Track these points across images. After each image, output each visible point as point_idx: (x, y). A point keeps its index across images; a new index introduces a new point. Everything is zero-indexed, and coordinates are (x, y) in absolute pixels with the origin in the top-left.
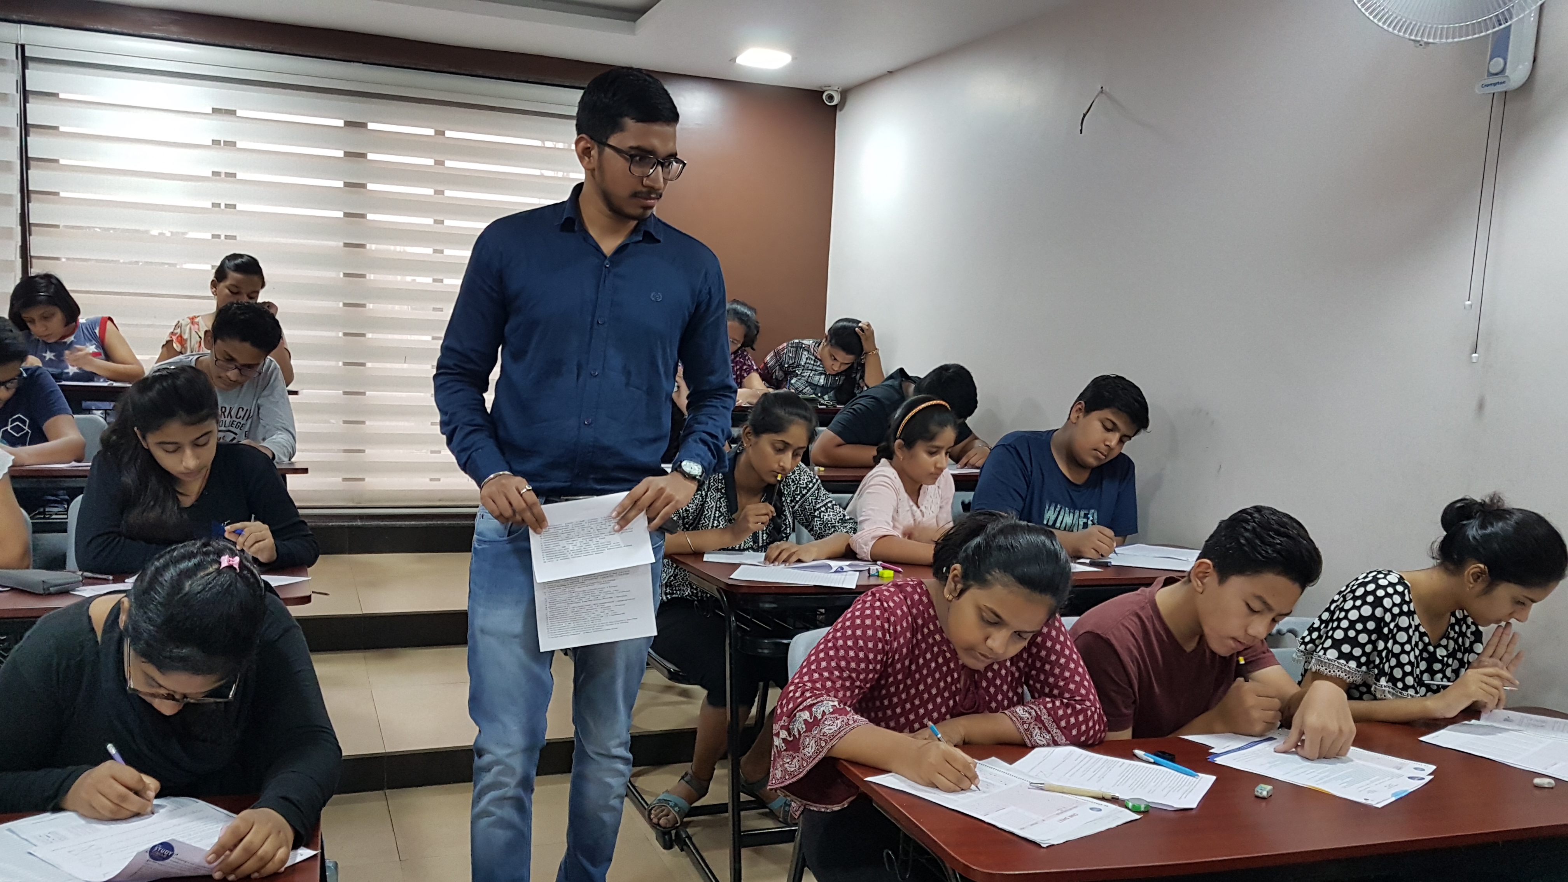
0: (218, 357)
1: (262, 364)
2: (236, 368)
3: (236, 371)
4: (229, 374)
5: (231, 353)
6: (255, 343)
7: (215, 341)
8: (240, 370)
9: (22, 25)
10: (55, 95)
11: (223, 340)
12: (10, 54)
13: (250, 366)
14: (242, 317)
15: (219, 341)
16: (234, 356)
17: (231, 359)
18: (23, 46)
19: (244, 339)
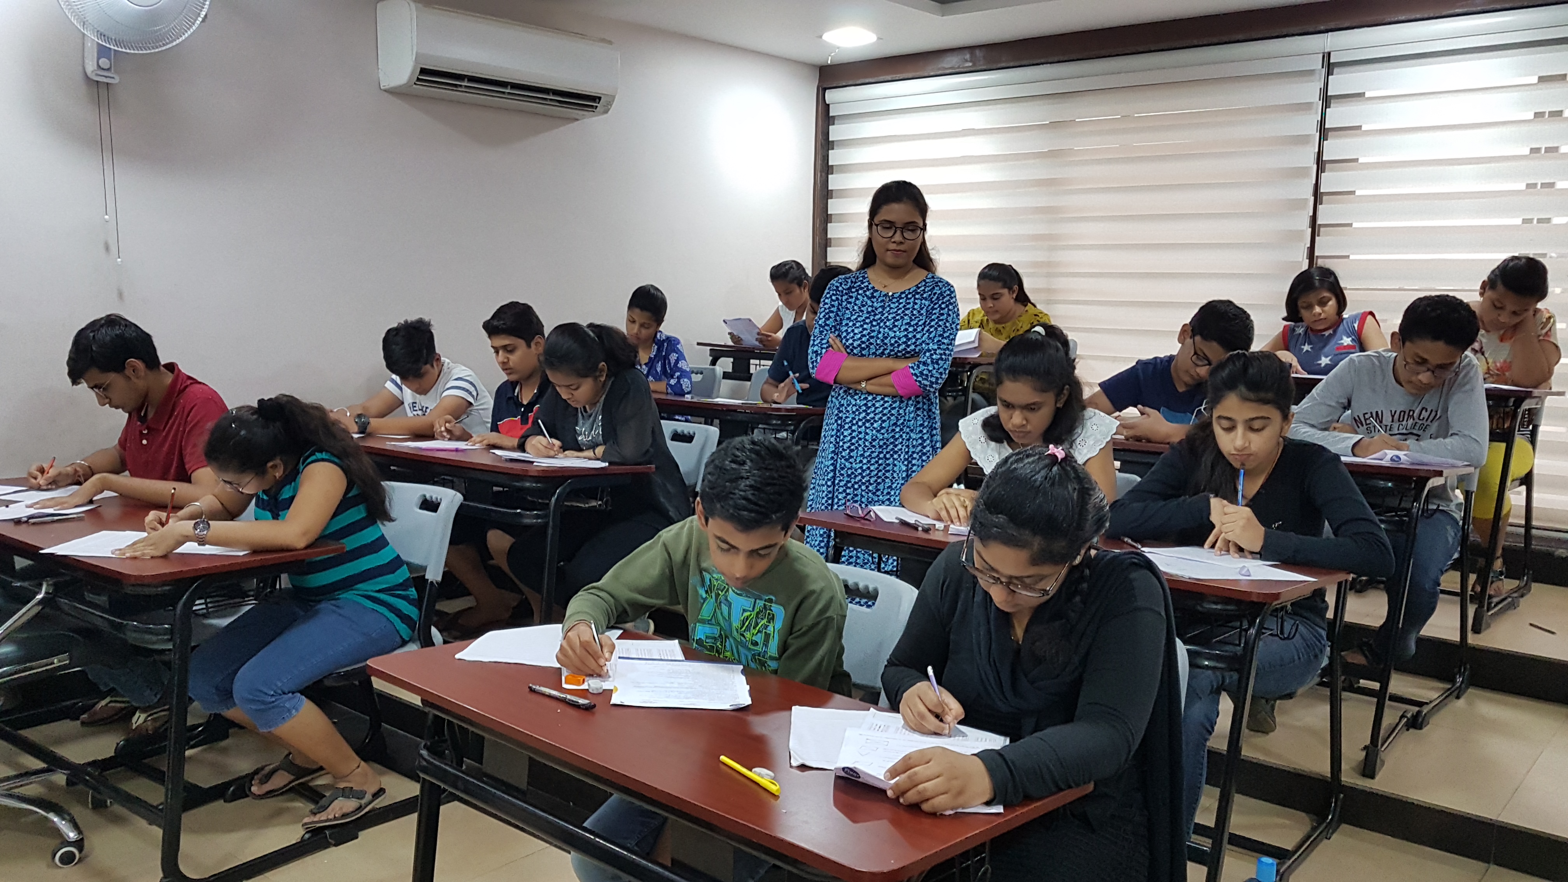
0: (1409, 360)
1: (1458, 362)
2: (1428, 370)
3: (1429, 373)
4: (1420, 377)
5: (1421, 354)
6: (1450, 341)
7: (1404, 344)
8: (1433, 372)
9: (1330, 34)
10: (1361, 95)
11: (1411, 341)
12: (1317, 63)
13: (1443, 367)
14: (1433, 314)
15: (1408, 344)
16: (1426, 356)
17: (1424, 361)
18: (1329, 54)
19: (1436, 338)
